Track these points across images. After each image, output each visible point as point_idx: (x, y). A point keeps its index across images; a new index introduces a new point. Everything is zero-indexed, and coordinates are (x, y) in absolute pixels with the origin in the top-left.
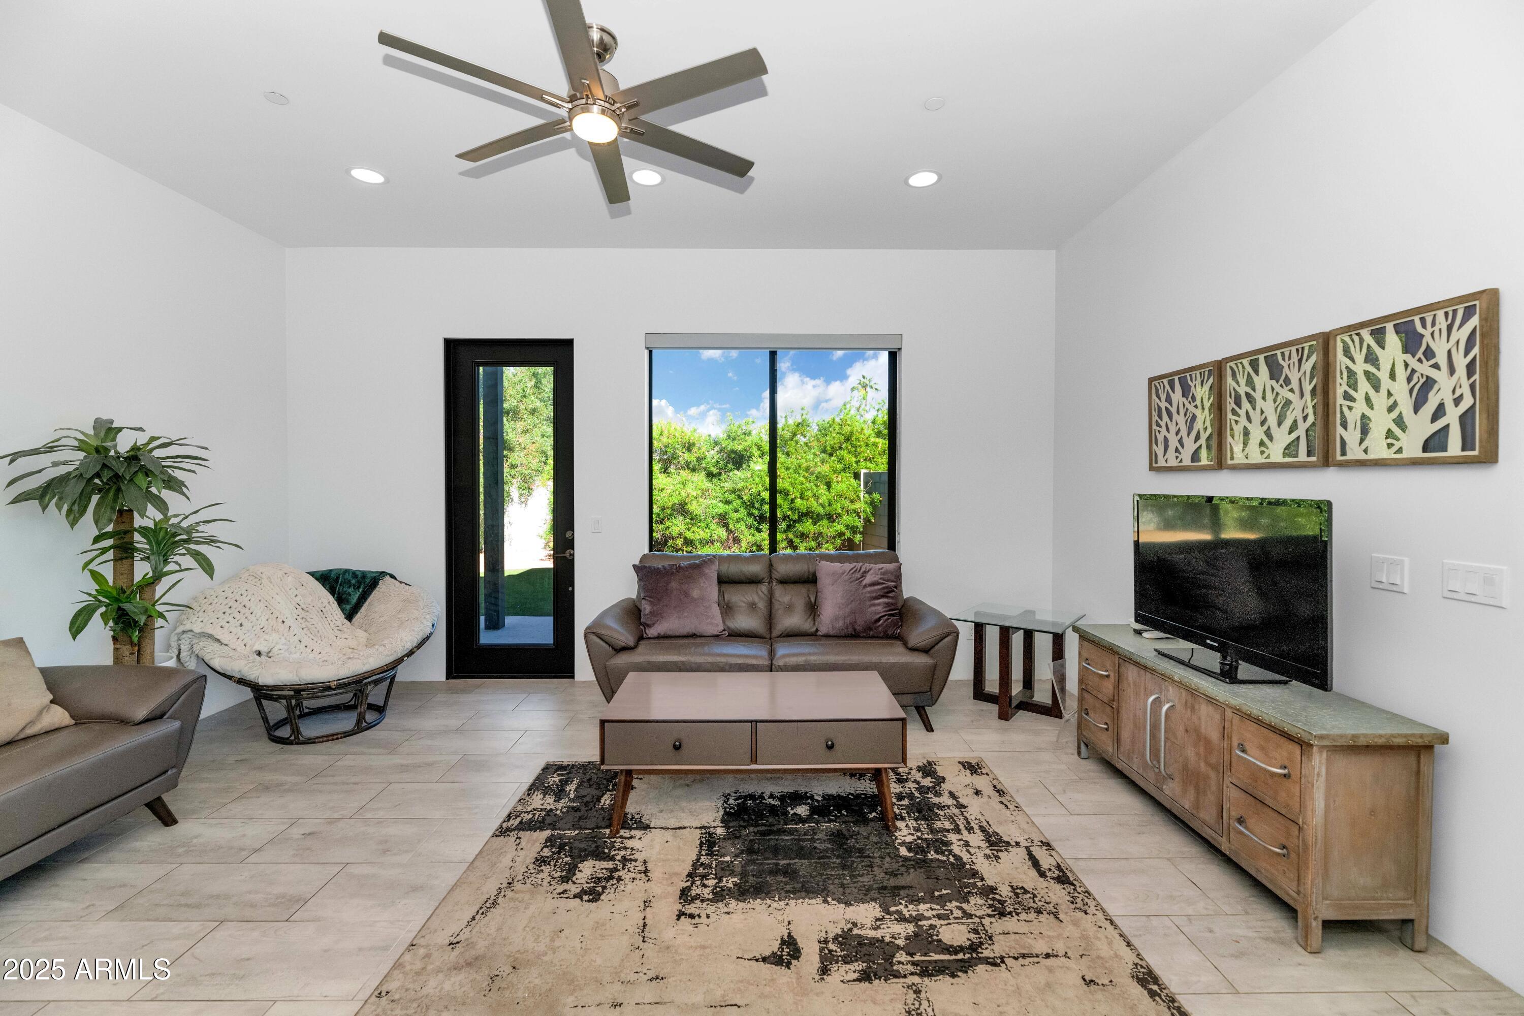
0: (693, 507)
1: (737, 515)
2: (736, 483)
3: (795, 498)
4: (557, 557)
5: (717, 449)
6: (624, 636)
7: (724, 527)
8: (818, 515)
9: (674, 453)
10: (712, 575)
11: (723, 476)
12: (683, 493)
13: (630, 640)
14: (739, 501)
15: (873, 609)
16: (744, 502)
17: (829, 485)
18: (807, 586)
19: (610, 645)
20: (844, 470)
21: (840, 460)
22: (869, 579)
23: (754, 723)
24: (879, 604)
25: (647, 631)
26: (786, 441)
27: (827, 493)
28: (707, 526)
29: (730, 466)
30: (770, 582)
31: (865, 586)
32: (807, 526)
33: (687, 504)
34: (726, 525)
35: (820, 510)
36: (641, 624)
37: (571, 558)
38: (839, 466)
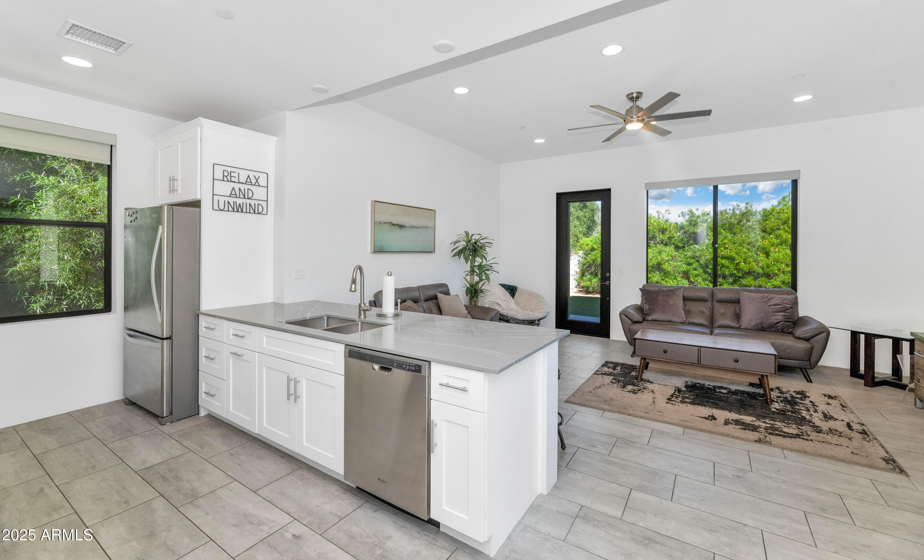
0: (666, 266)
1: (696, 272)
2: (695, 253)
3: (740, 262)
4: (602, 284)
5: (682, 231)
6: (637, 317)
7: (686, 279)
8: (758, 274)
9: (654, 235)
10: (680, 295)
11: (687, 248)
12: (659, 258)
13: (640, 319)
14: (697, 264)
15: (774, 317)
16: (700, 264)
17: (767, 254)
18: (734, 305)
19: (631, 320)
20: (781, 244)
21: (777, 237)
22: (772, 302)
23: (699, 347)
24: (779, 315)
25: (647, 317)
26: (734, 225)
27: (766, 259)
28: (675, 278)
29: (691, 242)
30: (712, 301)
31: (770, 305)
32: (749, 280)
33: (662, 265)
34: (688, 278)
35: (761, 271)
36: (644, 314)
37: (609, 285)
38: (776, 241)
